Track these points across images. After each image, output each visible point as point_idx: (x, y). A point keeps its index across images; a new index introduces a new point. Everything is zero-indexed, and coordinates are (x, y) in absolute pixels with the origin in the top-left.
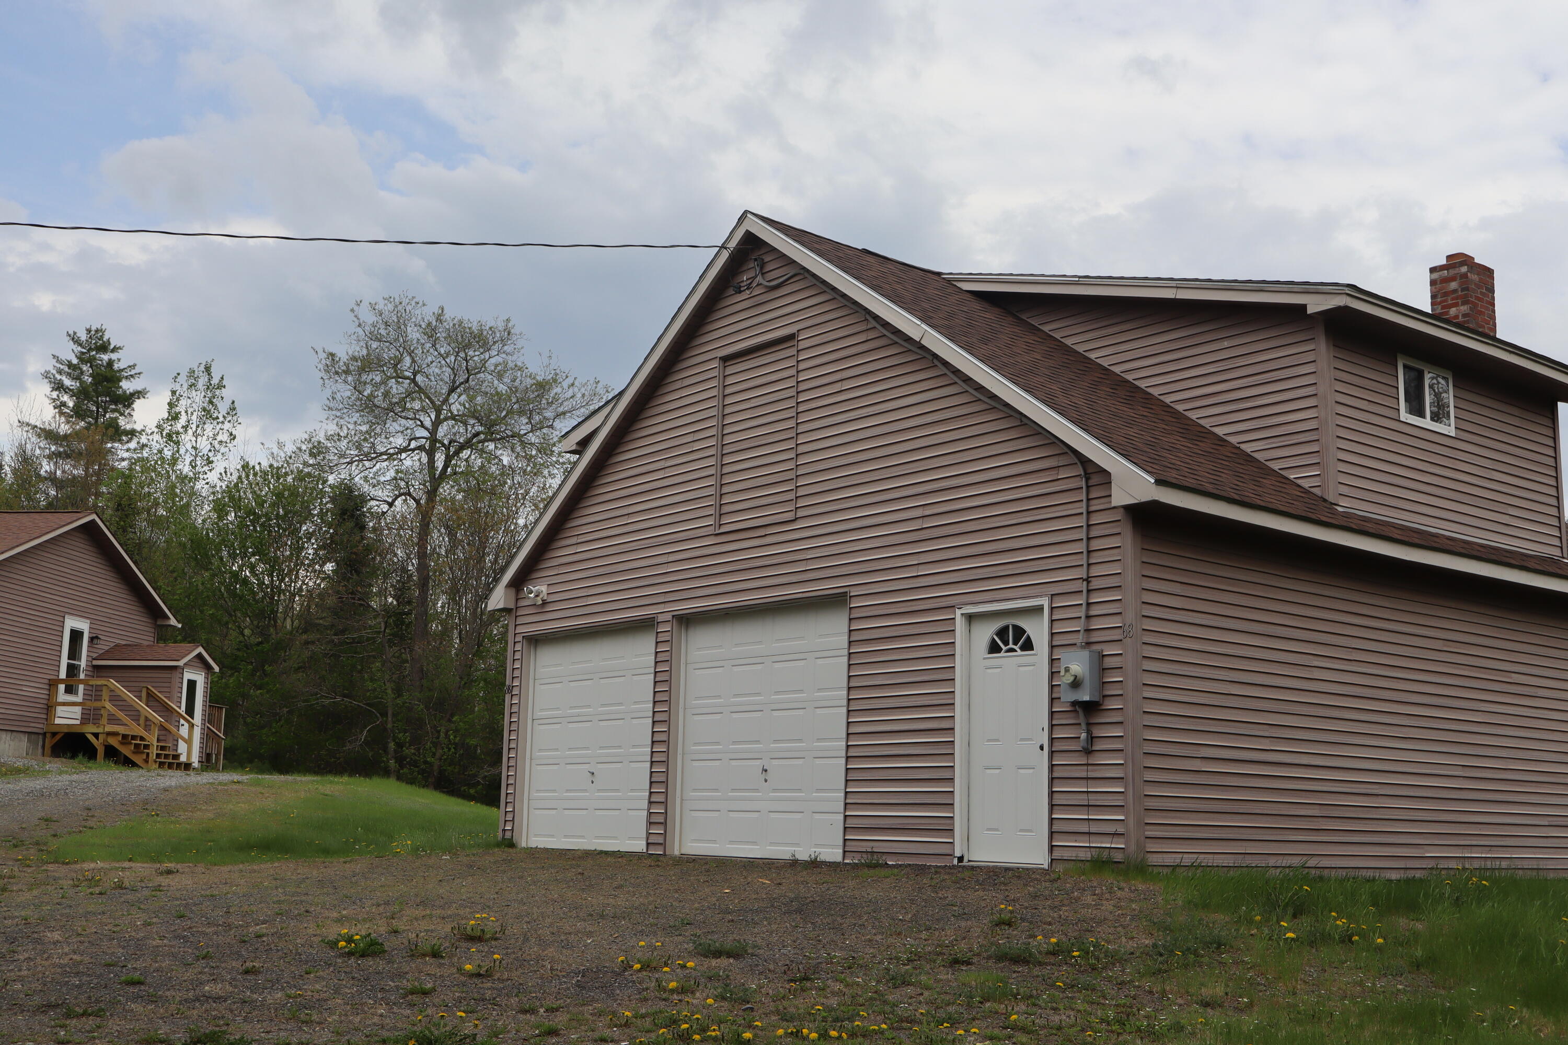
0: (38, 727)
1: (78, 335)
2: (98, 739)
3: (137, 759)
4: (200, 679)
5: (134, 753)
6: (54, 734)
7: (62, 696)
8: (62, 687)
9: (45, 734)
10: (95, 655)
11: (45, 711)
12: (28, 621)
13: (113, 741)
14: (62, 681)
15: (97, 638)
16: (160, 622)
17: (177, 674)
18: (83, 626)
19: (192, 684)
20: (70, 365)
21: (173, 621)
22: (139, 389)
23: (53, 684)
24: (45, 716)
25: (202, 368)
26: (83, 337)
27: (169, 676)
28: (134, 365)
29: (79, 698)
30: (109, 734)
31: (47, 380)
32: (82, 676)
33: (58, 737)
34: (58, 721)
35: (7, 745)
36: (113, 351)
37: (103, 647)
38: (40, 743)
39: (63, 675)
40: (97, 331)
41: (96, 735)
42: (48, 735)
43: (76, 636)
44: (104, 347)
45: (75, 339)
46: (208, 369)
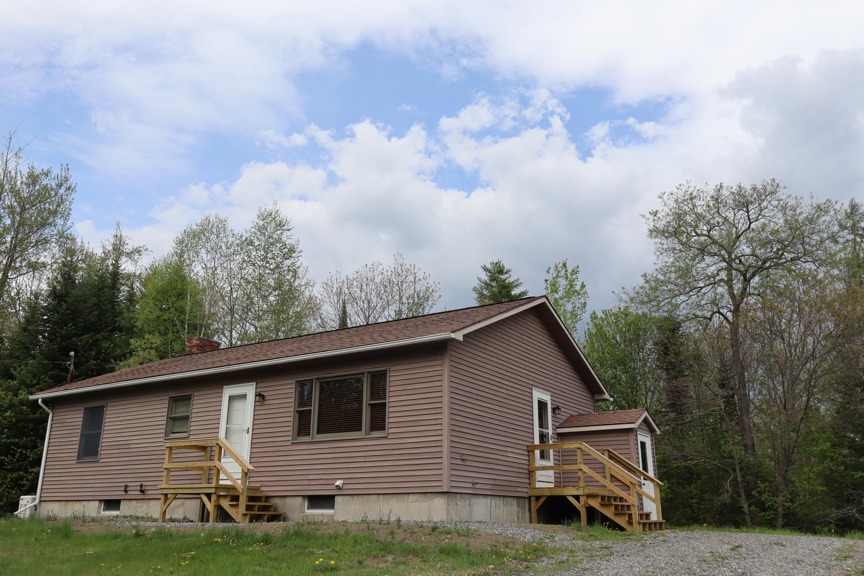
0: (524, 491)
1: (487, 266)
2: (578, 500)
3: (622, 521)
4: (648, 441)
5: (616, 514)
6: (538, 498)
7: (539, 462)
8: (537, 453)
9: (529, 498)
10: (558, 424)
11: (527, 476)
12: (505, 391)
13: (595, 503)
14: (536, 447)
15: (558, 408)
16: (596, 397)
17: (631, 437)
18: (547, 398)
19: (643, 446)
20: (486, 283)
21: (607, 396)
23: (530, 450)
24: (528, 481)
25: (561, 265)
26: (489, 266)
27: (626, 438)
28: (518, 279)
29: (551, 463)
30: (589, 496)
31: (475, 292)
32: (551, 442)
33: (542, 501)
34: (538, 485)
35: (501, 510)
36: (506, 273)
37: (563, 416)
38: (527, 507)
39: (537, 442)
40: (496, 263)
41: (577, 498)
42: (533, 499)
43: (542, 405)
44: (501, 271)
45: (485, 269)
46: (564, 265)
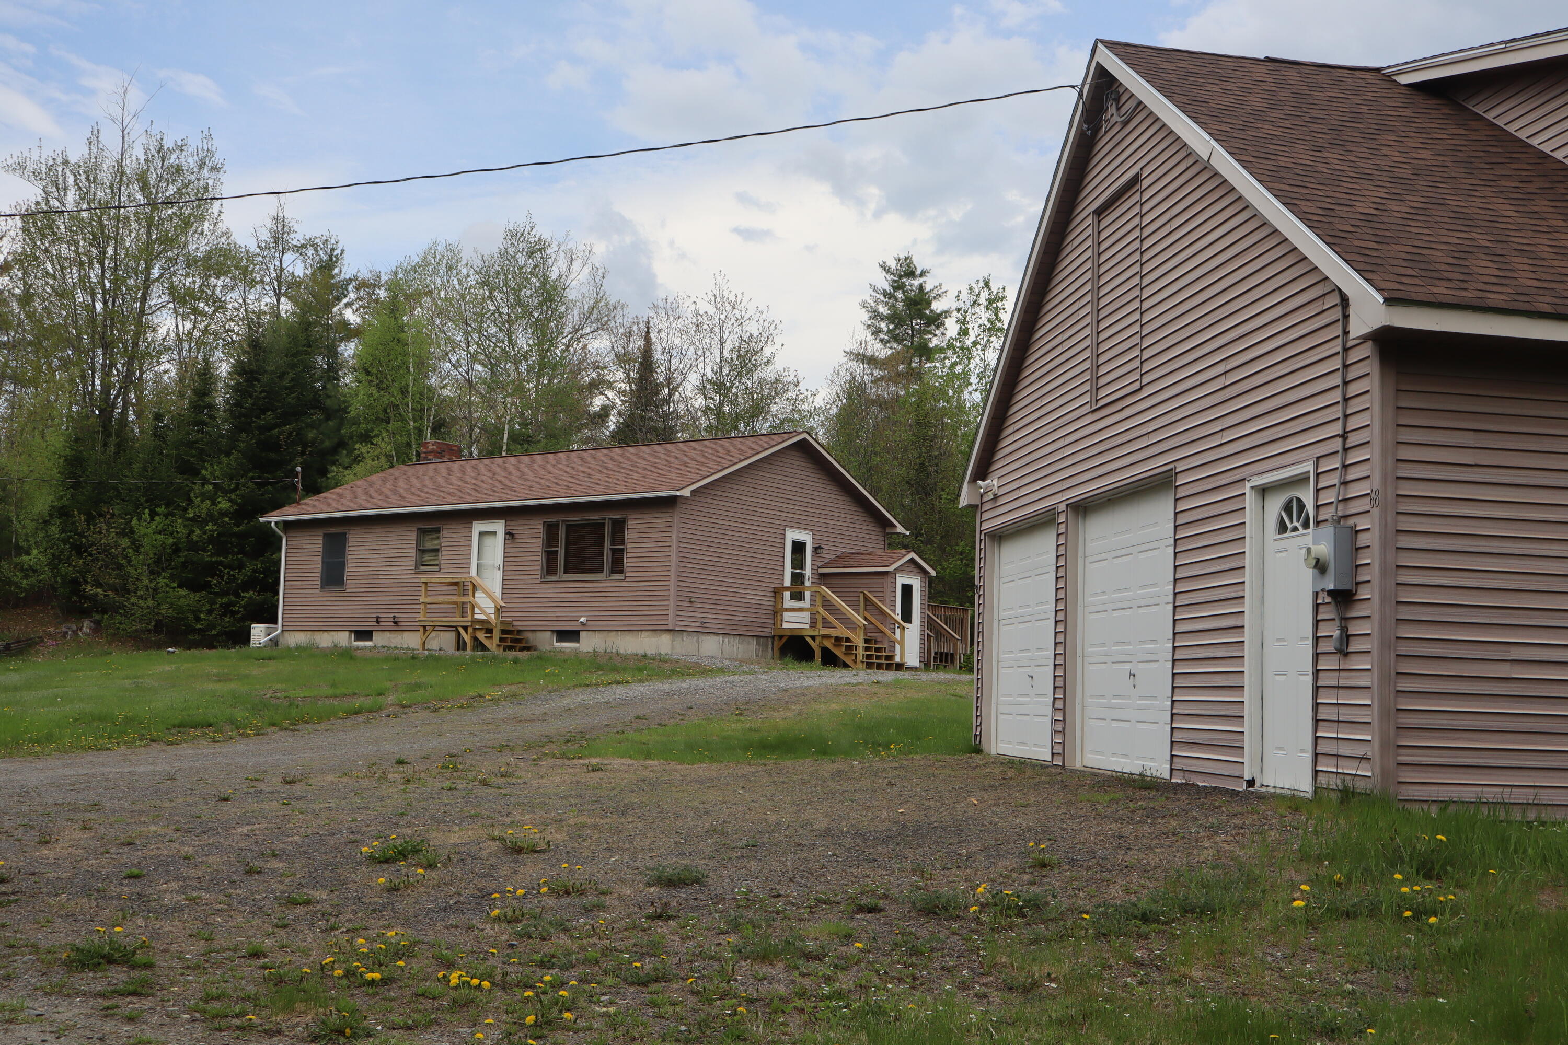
0: (767, 631)
1: (888, 264)
2: (814, 640)
3: (848, 660)
4: (916, 583)
5: (845, 654)
6: (781, 637)
7: (788, 602)
8: (787, 595)
9: (773, 637)
10: (820, 564)
11: (772, 617)
12: (747, 536)
13: (828, 644)
14: (787, 589)
15: (820, 548)
16: (889, 530)
17: (888, 580)
18: (805, 537)
19: (907, 590)
20: (885, 294)
21: (900, 529)
22: (945, 309)
23: (778, 592)
24: (772, 621)
25: (981, 284)
26: (893, 265)
27: (881, 581)
28: (940, 285)
29: (806, 604)
30: (824, 637)
31: (864, 310)
32: (808, 583)
33: (784, 640)
34: (785, 625)
35: (735, 649)
36: (921, 275)
37: (828, 554)
38: (770, 646)
39: (787, 582)
40: (906, 259)
41: (813, 638)
42: (776, 638)
43: (798, 547)
44: (911, 274)
45: (887, 269)
46: (987, 283)
